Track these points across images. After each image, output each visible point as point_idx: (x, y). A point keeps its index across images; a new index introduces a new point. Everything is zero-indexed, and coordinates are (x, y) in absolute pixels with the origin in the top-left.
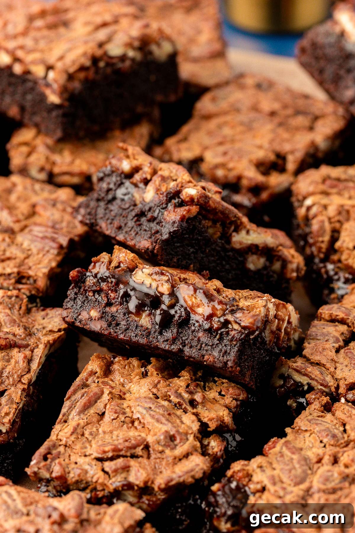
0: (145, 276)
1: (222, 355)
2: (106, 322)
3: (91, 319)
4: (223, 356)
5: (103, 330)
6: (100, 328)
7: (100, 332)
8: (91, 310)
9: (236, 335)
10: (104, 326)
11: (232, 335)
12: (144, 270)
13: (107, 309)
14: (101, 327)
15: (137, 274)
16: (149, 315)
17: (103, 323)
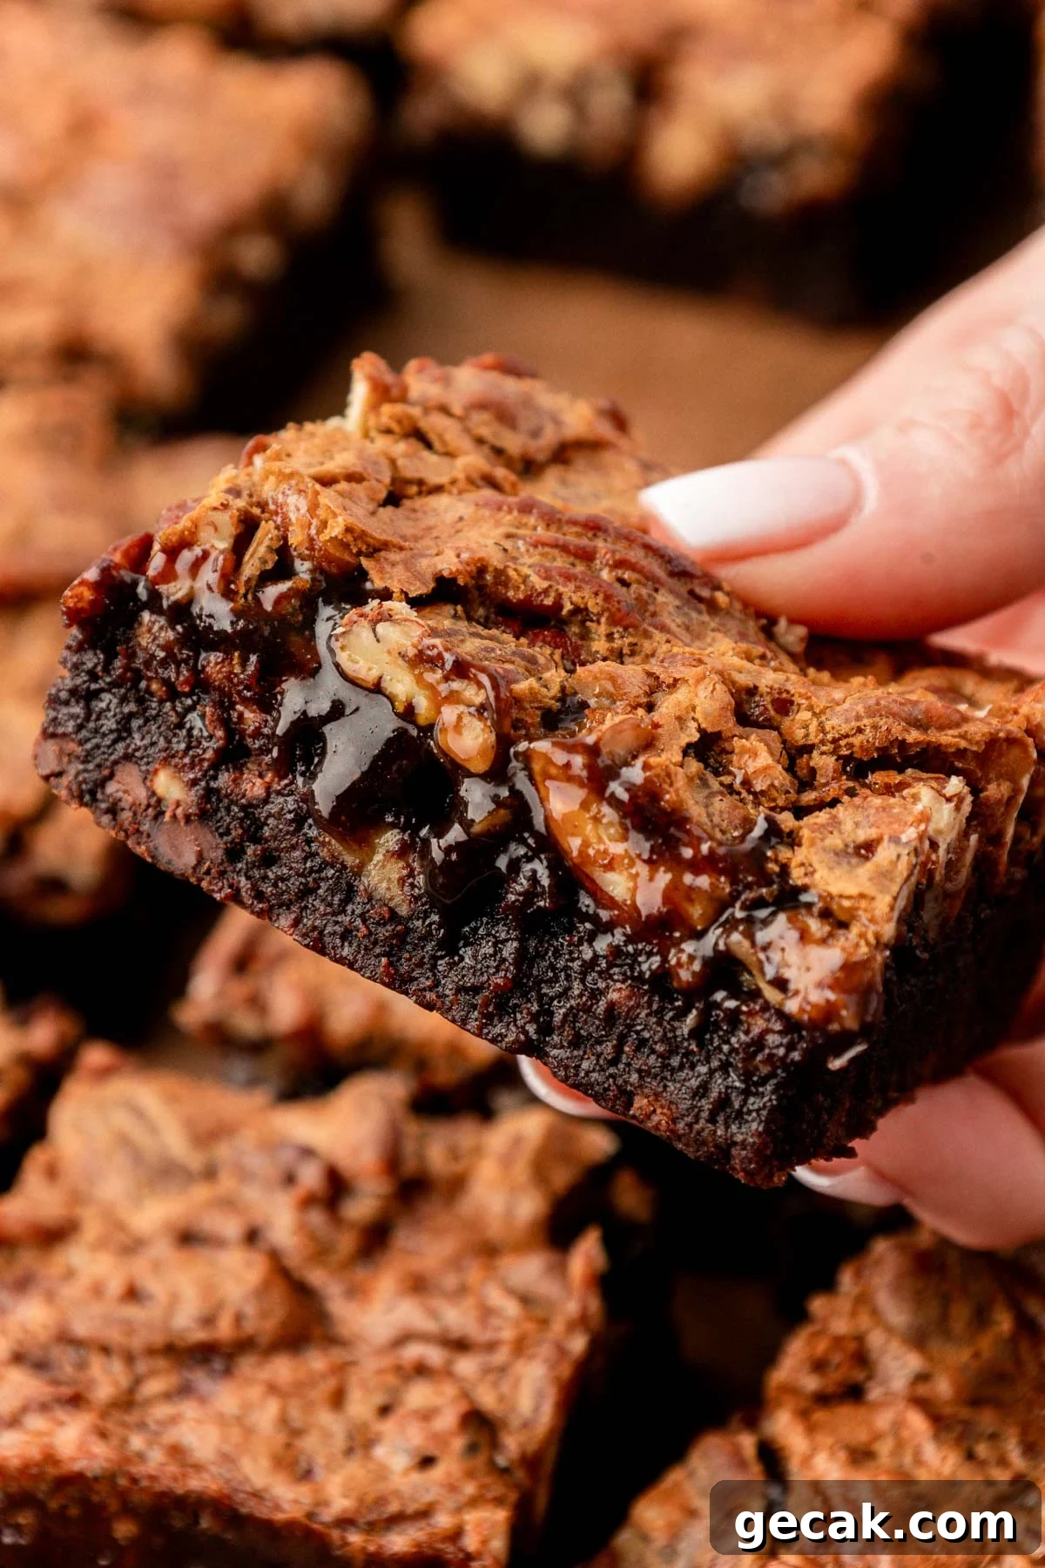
0: (386, 658)
1: (705, 1115)
2: (221, 835)
3: (157, 806)
4: (712, 1120)
5: (208, 872)
6: (192, 860)
7: (193, 880)
8: (156, 771)
9: (772, 1039)
10: (213, 855)
11: (756, 1031)
12: (380, 628)
13: (224, 780)
14: (200, 858)
15: (352, 637)
16: (402, 852)
17: (209, 837)
